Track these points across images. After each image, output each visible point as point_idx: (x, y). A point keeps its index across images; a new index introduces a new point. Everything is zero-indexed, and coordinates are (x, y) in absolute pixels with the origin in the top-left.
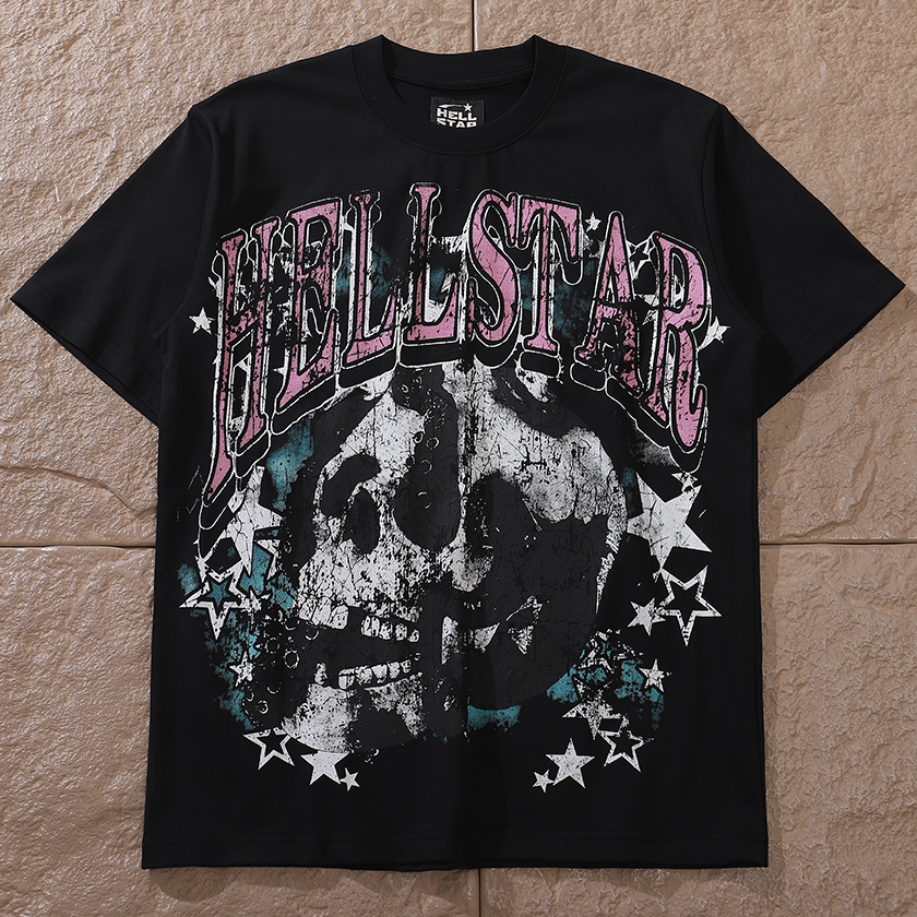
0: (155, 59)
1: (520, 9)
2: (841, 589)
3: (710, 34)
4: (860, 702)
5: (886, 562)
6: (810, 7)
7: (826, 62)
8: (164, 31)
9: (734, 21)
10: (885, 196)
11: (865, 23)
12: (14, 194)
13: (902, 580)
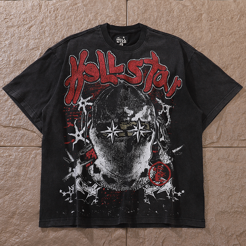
0: (51, 31)
1: (138, 20)
2: (218, 158)
3: (183, 26)
4: (225, 185)
5: (228, 152)
6: (208, 20)
7: (211, 33)
8: (53, 25)
9: (190, 23)
10: (224, 65)
11: (220, 24)
12: (17, 63)
13: (233, 156)
